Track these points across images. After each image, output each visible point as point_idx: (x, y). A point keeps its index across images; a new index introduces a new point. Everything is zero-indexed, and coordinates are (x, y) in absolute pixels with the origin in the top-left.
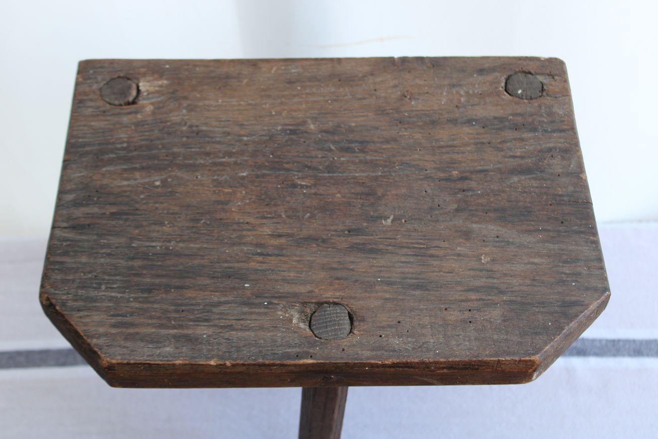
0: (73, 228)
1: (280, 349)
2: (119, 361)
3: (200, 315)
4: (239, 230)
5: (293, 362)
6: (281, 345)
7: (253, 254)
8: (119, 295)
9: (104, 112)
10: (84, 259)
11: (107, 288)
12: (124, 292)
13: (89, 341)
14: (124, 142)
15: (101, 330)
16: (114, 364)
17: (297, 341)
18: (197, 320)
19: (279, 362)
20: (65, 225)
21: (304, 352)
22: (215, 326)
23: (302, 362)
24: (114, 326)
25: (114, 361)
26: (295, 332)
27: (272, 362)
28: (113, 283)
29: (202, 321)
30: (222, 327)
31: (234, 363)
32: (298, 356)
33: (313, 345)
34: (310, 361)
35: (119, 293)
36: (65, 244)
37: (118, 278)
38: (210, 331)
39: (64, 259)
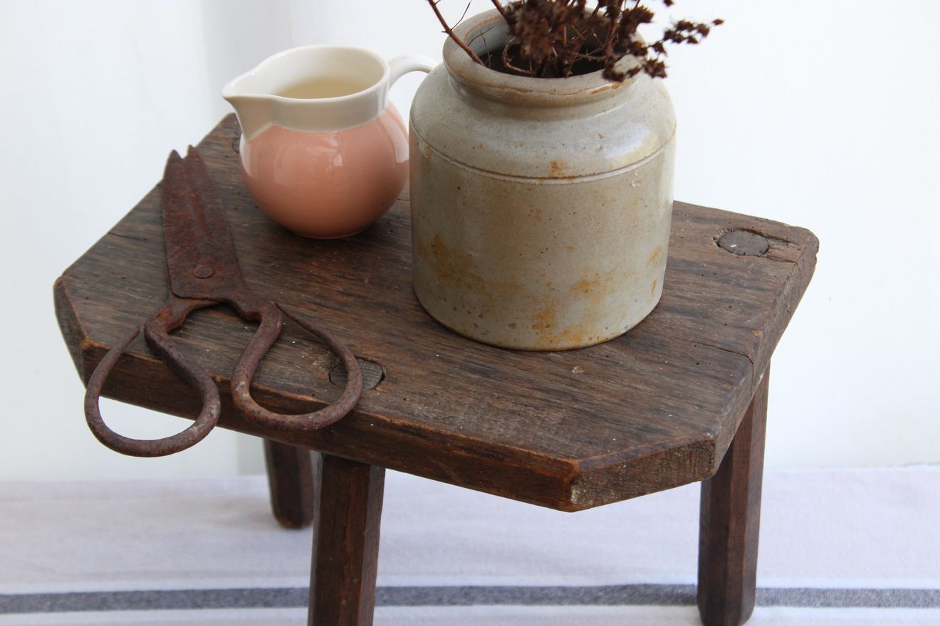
0: (126, 237)
1: (283, 380)
2: (102, 346)
3: (215, 334)
4: (307, 280)
5: (289, 394)
6: (286, 378)
7: (309, 302)
8: (138, 298)
9: (227, 157)
10: (122, 263)
11: (130, 289)
12: (145, 297)
13: (81, 323)
14: (231, 185)
15: (100, 318)
16: (95, 348)
17: (307, 379)
18: (209, 336)
19: (274, 390)
20: (121, 234)
21: (308, 389)
22: (225, 345)
23: (300, 397)
24: (116, 318)
25: (96, 345)
26: (310, 372)
27: (267, 388)
28: (138, 288)
29: (214, 339)
30: (231, 348)
31: (225, 378)
32: (300, 391)
33: (321, 386)
34: (310, 399)
35: (139, 296)
36: (109, 247)
37: (147, 285)
38: (216, 348)
39: (99, 258)
